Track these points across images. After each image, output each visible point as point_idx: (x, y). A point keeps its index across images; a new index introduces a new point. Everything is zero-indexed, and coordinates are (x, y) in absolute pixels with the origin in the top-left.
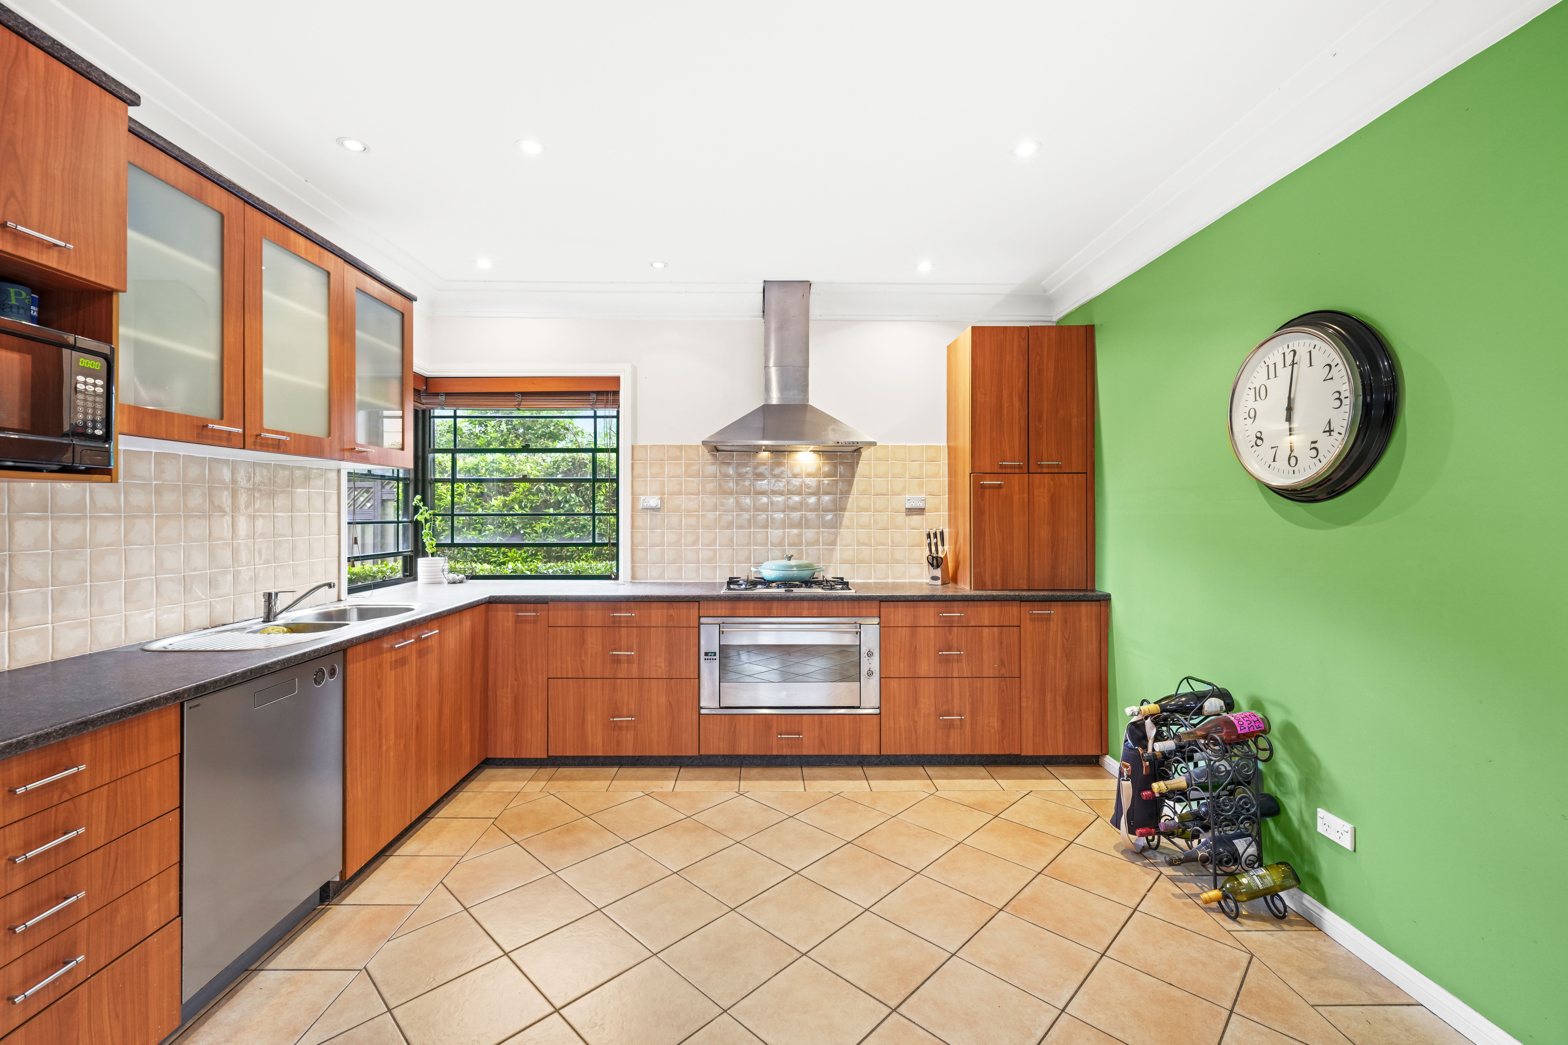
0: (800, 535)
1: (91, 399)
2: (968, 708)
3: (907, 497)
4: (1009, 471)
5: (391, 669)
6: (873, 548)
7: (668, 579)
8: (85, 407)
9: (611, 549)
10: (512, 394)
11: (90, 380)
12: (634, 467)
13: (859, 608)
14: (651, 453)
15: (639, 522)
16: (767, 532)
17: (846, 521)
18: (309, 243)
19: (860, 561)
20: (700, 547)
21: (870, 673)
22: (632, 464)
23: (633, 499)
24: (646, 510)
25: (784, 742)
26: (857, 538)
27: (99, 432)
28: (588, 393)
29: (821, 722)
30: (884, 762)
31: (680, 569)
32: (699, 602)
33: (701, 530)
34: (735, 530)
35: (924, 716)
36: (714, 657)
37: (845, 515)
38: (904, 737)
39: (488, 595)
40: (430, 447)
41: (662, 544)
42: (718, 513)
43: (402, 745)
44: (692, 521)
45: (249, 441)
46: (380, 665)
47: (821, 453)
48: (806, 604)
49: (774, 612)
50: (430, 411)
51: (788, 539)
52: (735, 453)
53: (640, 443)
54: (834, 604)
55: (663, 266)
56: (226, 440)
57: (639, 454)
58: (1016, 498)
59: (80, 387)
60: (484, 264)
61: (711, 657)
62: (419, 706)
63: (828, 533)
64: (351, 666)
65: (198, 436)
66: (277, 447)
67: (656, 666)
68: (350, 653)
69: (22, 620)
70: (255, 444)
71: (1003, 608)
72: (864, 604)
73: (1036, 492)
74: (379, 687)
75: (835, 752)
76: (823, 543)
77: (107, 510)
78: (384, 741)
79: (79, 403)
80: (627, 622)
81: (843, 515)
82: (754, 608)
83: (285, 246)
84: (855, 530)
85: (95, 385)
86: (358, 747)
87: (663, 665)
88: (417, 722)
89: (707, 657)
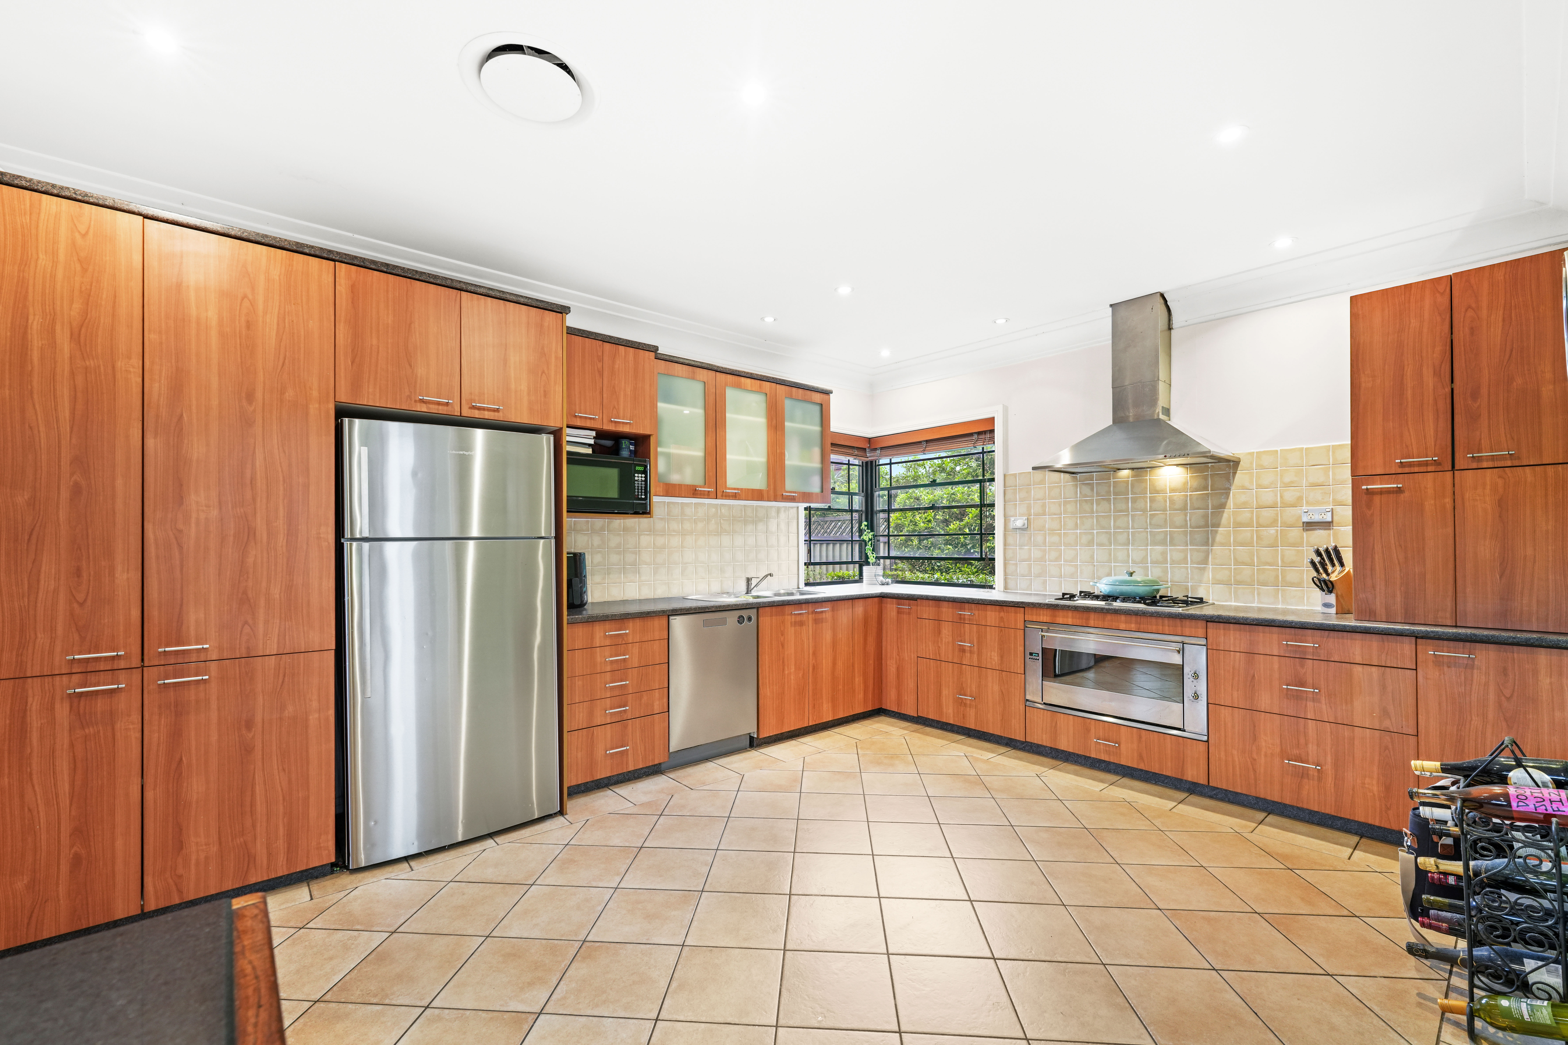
0: (1164, 554)
1: (640, 483)
2: (1329, 759)
3: (1305, 509)
4: (1416, 469)
5: (791, 626)
6: (1256, 568)
7: (1035, 591)
8: (638, 487)
9: (988, 563)
10: (920, 442)
11: (640, 475)
12: (1006, 493)
13: (1182, 626)
14: (1019, 479)
15: (1010, 540)
16: (1128, 550)
17: (1219, 538)
18: (753, 380)
19: (1238, 583)
20: (1062, 563)
21: (1196, 696)
22: (1005, 491)
23: (1005, 520)
24: (1015, 530)
25: (1102, 747)
26: (1234, 556)
27: (643, 497)
28: (971, 434)
29: (1140, 737)
30: (1220, 796)
31: (1045, 582)
32: (1024, 607)
33: (1063, 548)
34: (1095, 547)
35: (1266, 755)
36: (1038, 658)
37: (1219, 532)
38: (1238, 773)
39: (880, 592)
40: (876, 487)
41: (1029, 559)
42: (1078, 531)
43: (800, 675)
44: (1055, 539)
45: (719, 494)
46: (782, 622)
47: (1188, 466)
48: (1123, 618)
49: (1092, 623)
50: (876, 461)
51: (1151, 556)
52: (1095, 474)
53: (1012, 471)
54: (1154, 620)
55: (1005, 321)
56: (707, 495)
57: (1010, 482)
58: (1429, 504)
59: (636, 478)
60: (885, 353)
61: (1035, 658)
62: (814, 654)
63: (1198, 551)
64: (762, 618)
65: (693, 494)
66: (734, 497)
67: (991, 658)
68: (761, 610)
69: (643, 578)
70: (722, 496)
71: (1386, 644)
72: (1187, 622)
73: (1467, 496)
74: (782, 635)
75: (1156, 769)
76: (1192, 561)
77: (674, 531)
78: (786, 668)
79: (636, 485)
80: (970, 620)
81: (1216, 532)
82: (1073, 618)
83: (738, 386)
84: (1232, 548)
85: (642, 477)
86: (767, 666)
87: (996, 658)
88: (814, 664)
89: (1031, 657)
